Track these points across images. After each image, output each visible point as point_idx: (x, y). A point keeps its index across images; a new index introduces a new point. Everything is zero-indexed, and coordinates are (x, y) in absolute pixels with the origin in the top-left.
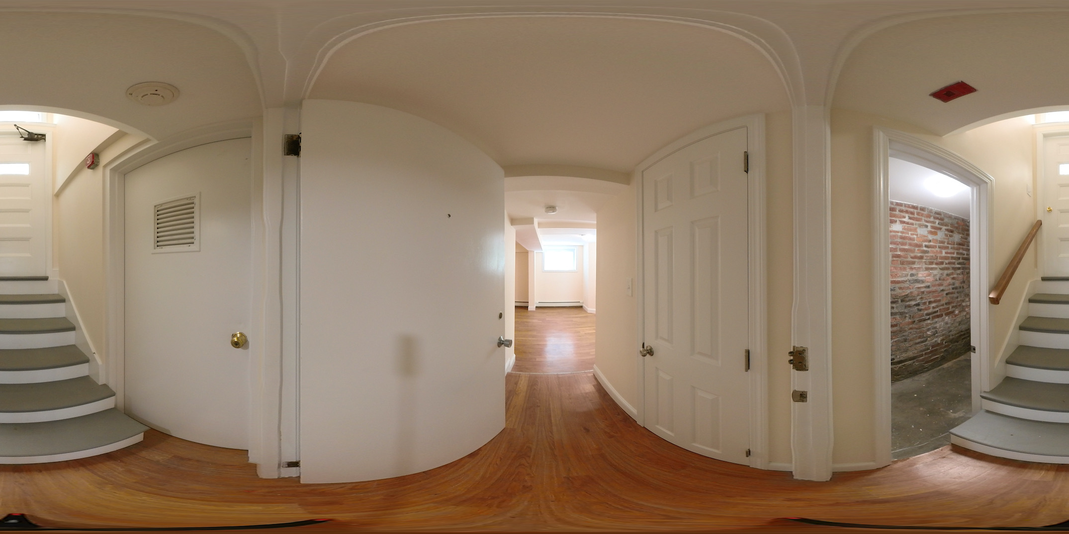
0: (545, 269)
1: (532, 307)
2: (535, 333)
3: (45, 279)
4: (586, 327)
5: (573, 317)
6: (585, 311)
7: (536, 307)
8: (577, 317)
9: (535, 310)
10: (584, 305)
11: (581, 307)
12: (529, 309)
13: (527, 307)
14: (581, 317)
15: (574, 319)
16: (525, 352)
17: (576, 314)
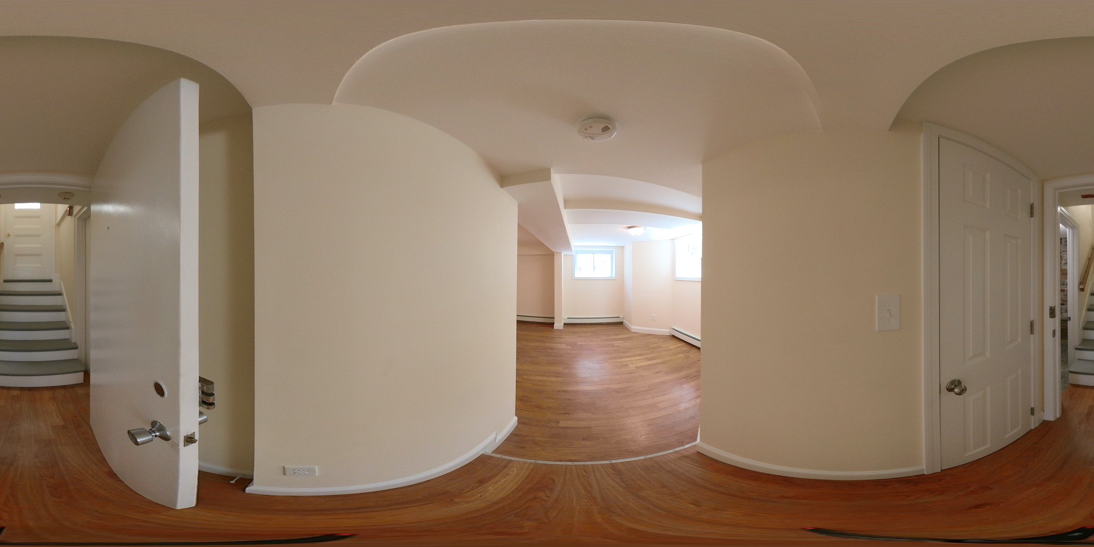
0: (575, 276)
1: (559, 325)
2: (560, 369)
3: (51, 281)
4: (635, 356)
5: (614, 340)
6: (628, 330)
7: (565, 324)
8: (618, 339)
9: (562, 328)
10: (625, 321)
11: (621, 323)
12: (556, 326)
13: (552, 325)
14: (623, 339)
15: (616, 343)
16: (539, 407)
17: (617, 335)
